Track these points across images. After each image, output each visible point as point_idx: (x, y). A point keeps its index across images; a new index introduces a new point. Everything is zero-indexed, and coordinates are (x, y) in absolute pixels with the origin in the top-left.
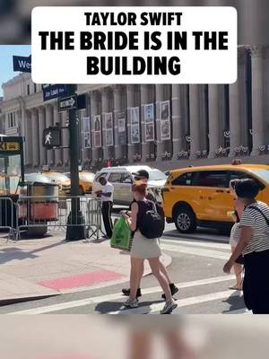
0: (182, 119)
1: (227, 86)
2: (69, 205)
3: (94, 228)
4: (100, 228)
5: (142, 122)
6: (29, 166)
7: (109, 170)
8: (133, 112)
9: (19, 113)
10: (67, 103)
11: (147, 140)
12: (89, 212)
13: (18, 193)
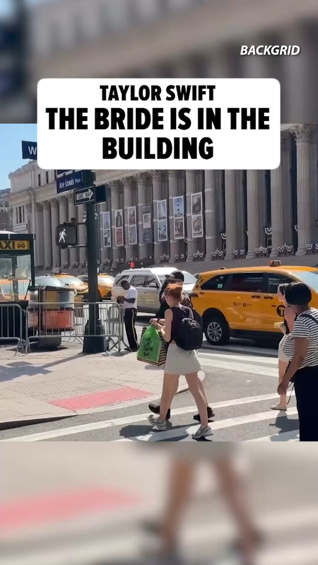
0: (216, 213)
1: (268, 172)
2: (86, 313)
3: (115, 339)
4: (122, 339)
5: (171, 218)
6: (41, 268)
7: (131, 272)
8: (160, 205)
9: (29, 206)
10: (84, 196)
11: (176, 238)
12: (110, 320)
13: (28, 298)
